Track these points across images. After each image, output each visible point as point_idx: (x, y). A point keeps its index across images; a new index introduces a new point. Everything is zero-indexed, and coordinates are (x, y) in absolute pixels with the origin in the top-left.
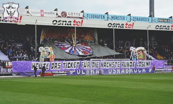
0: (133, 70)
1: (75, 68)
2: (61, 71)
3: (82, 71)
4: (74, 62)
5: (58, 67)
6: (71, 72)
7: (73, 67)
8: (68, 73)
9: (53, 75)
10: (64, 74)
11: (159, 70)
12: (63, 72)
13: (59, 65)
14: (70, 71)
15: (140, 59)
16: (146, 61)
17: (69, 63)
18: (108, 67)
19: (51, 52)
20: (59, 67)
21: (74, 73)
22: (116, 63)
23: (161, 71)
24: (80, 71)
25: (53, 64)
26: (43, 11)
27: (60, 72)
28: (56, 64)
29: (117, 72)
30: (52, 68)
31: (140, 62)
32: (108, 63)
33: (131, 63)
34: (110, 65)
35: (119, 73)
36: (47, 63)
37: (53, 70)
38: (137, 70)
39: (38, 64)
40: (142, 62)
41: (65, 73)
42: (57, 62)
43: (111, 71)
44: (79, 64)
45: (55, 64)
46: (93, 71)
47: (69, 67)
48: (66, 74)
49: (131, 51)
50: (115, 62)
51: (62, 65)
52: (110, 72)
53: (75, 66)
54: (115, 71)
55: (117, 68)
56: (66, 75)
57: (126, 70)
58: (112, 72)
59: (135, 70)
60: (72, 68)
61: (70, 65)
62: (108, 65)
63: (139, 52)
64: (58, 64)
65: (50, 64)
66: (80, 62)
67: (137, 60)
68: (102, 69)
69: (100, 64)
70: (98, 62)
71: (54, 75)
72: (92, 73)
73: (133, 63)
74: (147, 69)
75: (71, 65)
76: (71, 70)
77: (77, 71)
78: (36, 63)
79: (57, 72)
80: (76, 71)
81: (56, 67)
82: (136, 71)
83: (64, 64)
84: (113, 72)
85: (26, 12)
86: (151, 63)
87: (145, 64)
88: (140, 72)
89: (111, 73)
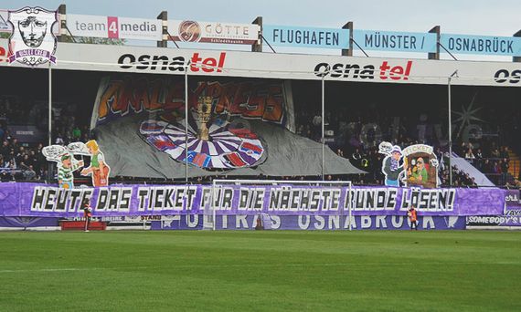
0: (388, 218)
1: (181, 208)
2: (132, 214)
3: (205, 218)
4: (176, 188)
5: (120, 202)
6: (167, 221)
7: (174, 203)
8: (156, 225)
9: (103, 229)
10: (142, 224)
11: (485, 220)
12: (138, 220)
13: (126, 196)
14: (163, 218)
15: (415, 185)
16: (438, 191)
17: (160, 192)
18: (294, 206)
19: (96, 157)
20: (125, 202)
21: (175, 223)
22: (326, 194)
23: (495, 224)
24: (196, 217)
25: (104, 193)
26: (115, 20)
27: (128, 220)
28: (115, 193)
29: (330, 223)
30: (102, 205)
31: (416, 194)
32: (296, 194)
33: (382, 194)
34: (305, 200)
35: (337, 226)
36: (83, 189)
37: (105, 214)
38: (401, 219)
39: (52, 192)
40: (423, 194)
41: (145, 221)
42: (120, 188)
43: (308, 221)
44: (193, 196)
45: (110, 193)
46: (243, 218)
47: (158, 204)
48: (147, 224)
50: (321, 191)
51: (134, 197)
52: (304, 223)
53: (180, 201)
54: (322, 220)
55: (329, 212)
56: (149, 227)
57: (363, 219)
58: (311, 224)
59: (394, 219)
60: (168, 208)
61: (161, 199)
62: (297, 200)
63: (413, 162)
64: (120, 194)
65: (96, 193)
66: (198, 190)
68: (273, 212)
69: (267, 196)
70: (263, 189)
71: (108, 228)
72: (238, 226)
73: (387, 195)
74: (440, 219)
75: (167, 199)
76: (166, 213)
77: (188, 218)
78: (47, 189)
79: (118, 219)
80: (183, 217)
81: (113, 202)
82: (397, 221)
83: (143, 193)
84: (316, 224)
85: (58, 24)
86: (457, 198)
87: (432, 200)
89: (307, 225)
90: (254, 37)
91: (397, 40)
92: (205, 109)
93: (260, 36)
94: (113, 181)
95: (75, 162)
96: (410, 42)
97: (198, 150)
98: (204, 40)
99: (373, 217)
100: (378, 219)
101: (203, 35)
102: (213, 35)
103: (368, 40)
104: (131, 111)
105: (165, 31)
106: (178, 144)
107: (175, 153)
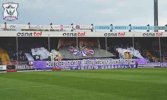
0: (121, 66)
1: (77, 65)
2: (66, 67)
3: (82, 67)
4: (75, 61)
5: (64, 64)
6: (74, 68)
7: (75, 64)
8: (72, 69)
11: (142, 66)
12: (68, 68)
13: (65, 63)
14: (73, 67)
15: (126, 59)
16: (131, 60)
17: (72, 62)
18: (101, 64)
19: (59, 55)
20: (65, 64)
22: (107, 61)
23: (144, 66)
24: (80, 67)
25: (61, 62)
26: (62, 26)
27: (66, 68)
28: (63, 62)
30: (60, 65)
31: (127, 61)
32: (101, 61)
33: (119, 61)
34: (103, 63)
35: (110, 68)
36: (56, 62)
37: (61, 67)
38: (124, 66)
39: (50, 63)
40: (128, 60)
42: (64, 61)
44: (79, 63)
45: (62, 63)
46: (90, 67)
47: (72, 64)
49: (119, 53)
50: (106, 61)
51: (67, 63)
52: (103, 67)
53: (77, 64)
54: (107, 67)
55: (108, 65)
56: (70, 69)
57: (115, 66)
58: (104, 68)
59: (122, 66)
60: (74, 65)
61: (73, 63)
62: (101, 63)
63: (126, 54)
64: (64, 63)
65: (59, 63)
66: (80, 61)
67: (124, 59)
68: (96, 65)
69: (95, 62)
70: (94, 61)
71: (62, 70)
72: (89, 68)
73: (120, 61)
74: (132, 66)
75: (74, 63)
76: (73, 66)
77: (78, 67)
78: (49, 62)
79: (64, 68)
80: (77, 67)
81: (63, 64)
82: (123, 66)
83: (69, 62)
85: (50, 27)
86: (136, 61)
87: (130, 62)
88: (127, 67)
90: (91, 28)
91: (122, 28)
92: (81, 44)
93: (93, 28)
94: (62, 60)
95: (54, 56)
96: (125, 28)
97: (80, 53)
98: (81, 29)
99: (118, 66)
100: (119, 66)
101: (81, 28)
102: (83, 28)
103: (116, 28)
104: (66, 45)
105: (73, 28)
106: (75, 52)
107: (75, 53)
